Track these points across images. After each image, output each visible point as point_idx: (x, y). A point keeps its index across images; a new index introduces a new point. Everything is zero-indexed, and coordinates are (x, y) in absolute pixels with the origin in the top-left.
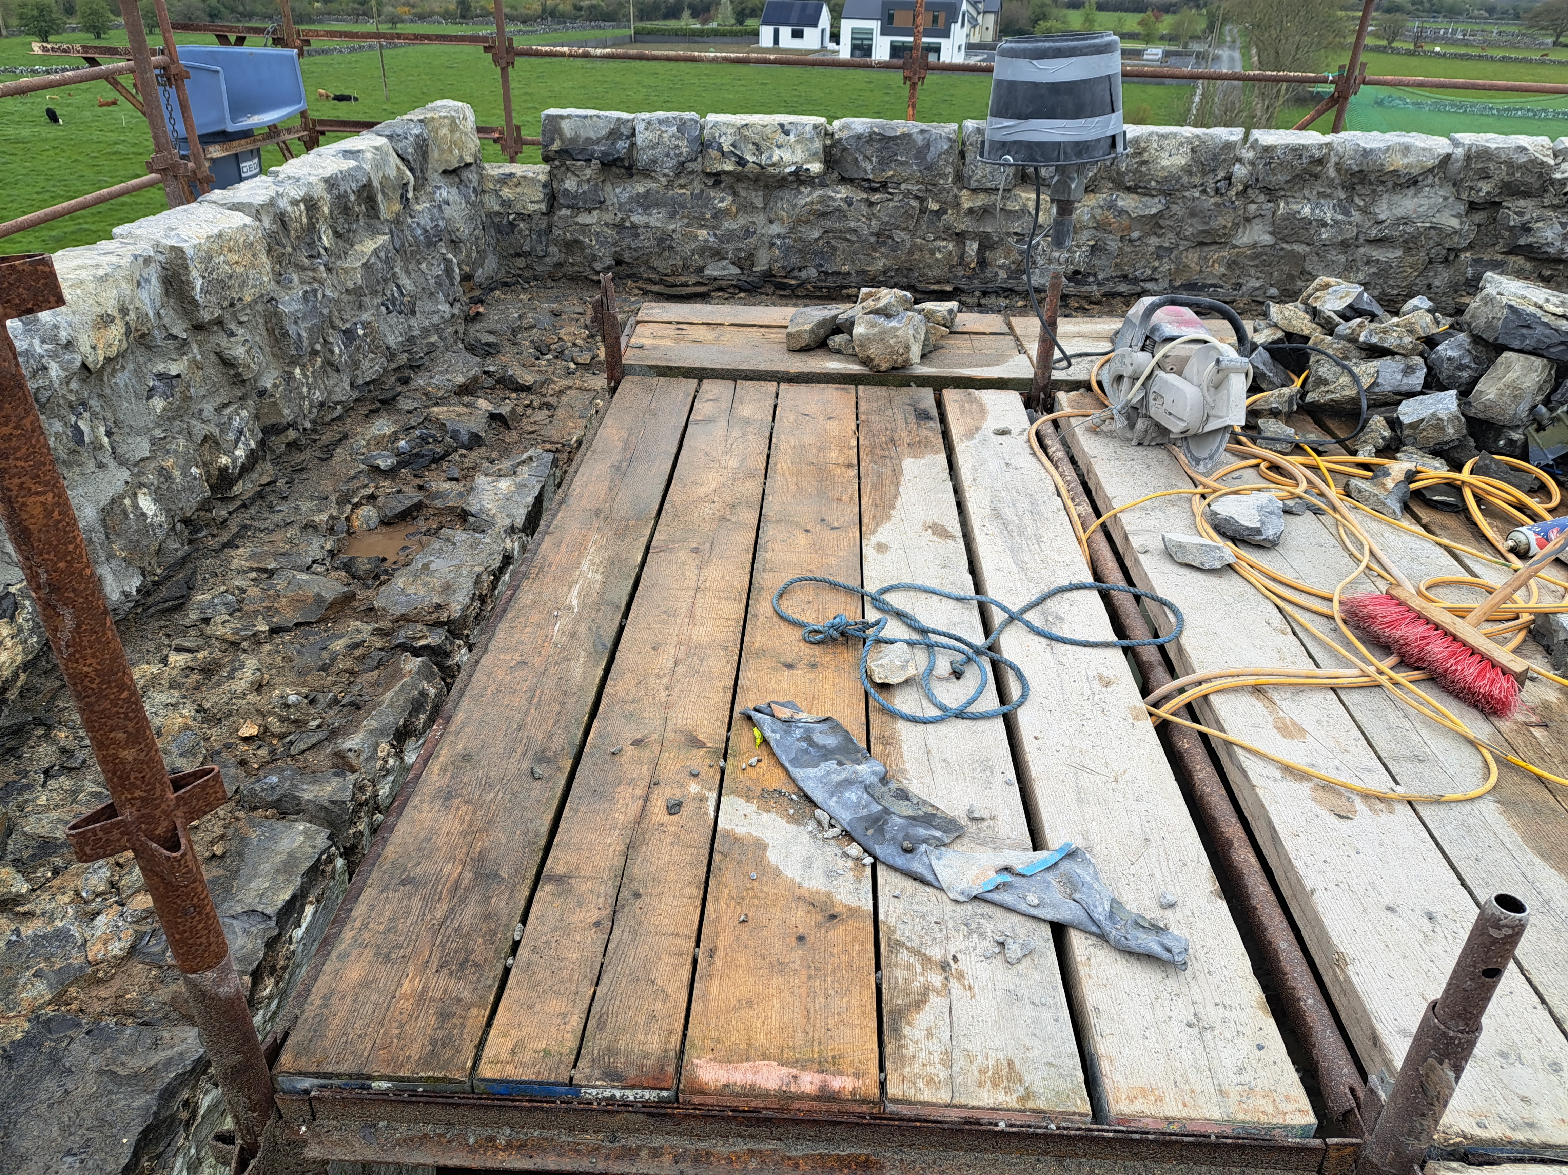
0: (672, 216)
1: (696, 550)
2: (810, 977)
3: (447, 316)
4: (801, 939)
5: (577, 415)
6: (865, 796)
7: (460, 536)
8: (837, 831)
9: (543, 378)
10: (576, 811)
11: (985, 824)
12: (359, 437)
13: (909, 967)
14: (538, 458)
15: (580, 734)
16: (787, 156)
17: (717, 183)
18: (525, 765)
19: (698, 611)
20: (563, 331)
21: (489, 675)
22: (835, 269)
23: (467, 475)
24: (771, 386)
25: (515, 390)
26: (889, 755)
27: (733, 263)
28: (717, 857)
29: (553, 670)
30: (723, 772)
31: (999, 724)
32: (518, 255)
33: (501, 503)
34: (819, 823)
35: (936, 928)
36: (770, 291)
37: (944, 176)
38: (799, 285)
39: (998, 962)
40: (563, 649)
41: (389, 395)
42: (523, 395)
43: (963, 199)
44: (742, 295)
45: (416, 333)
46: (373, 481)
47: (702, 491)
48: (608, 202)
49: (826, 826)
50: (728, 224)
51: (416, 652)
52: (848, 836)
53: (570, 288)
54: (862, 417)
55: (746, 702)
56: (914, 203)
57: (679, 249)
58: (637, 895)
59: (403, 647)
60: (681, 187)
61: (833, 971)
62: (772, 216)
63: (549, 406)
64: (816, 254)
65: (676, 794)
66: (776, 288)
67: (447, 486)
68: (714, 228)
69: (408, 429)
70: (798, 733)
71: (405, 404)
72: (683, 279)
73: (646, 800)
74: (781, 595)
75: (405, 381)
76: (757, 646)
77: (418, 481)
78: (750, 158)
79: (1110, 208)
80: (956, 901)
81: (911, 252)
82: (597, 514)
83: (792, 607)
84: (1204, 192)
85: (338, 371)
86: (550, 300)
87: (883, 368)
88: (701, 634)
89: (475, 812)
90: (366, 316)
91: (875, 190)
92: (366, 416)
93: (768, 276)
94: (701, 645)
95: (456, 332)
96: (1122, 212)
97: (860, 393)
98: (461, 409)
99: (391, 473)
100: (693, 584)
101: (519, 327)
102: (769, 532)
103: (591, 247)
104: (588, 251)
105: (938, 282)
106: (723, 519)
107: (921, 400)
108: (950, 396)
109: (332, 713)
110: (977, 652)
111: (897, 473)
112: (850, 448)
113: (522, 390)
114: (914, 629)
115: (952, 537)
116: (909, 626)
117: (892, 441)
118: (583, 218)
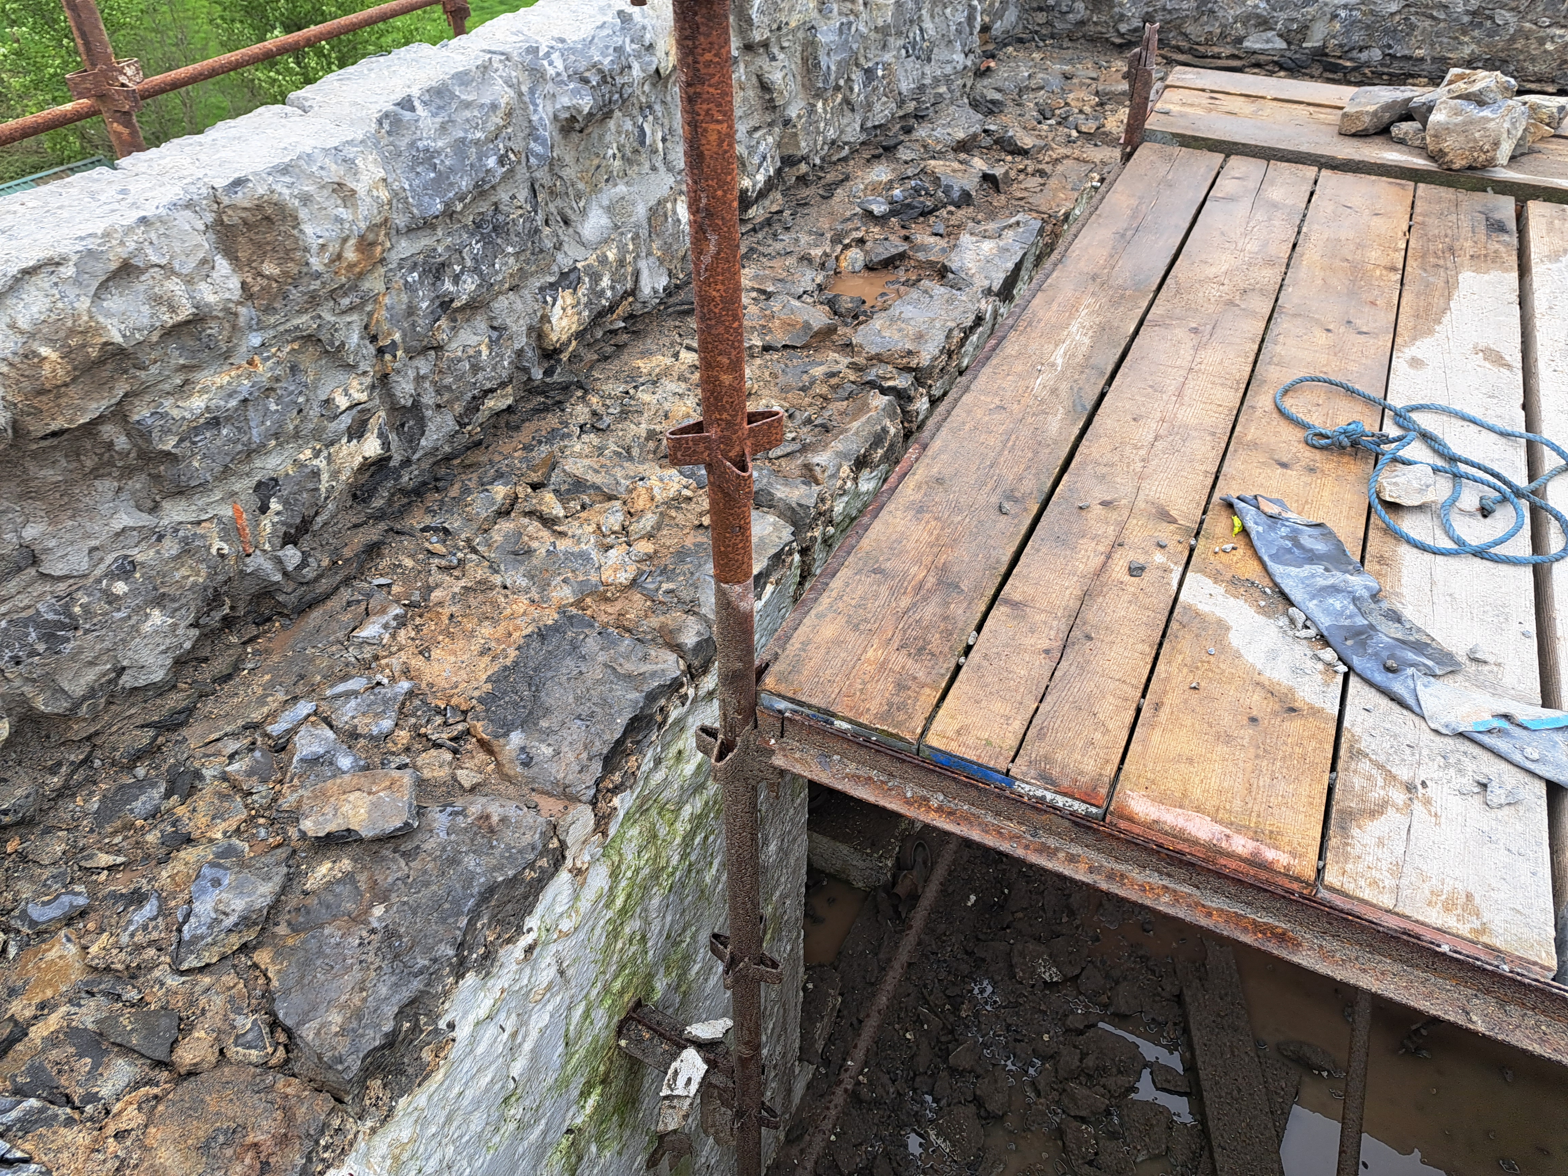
1: (1195, 331)
2: (1257, 756)
3: (960, 67)
4: (1253, 720)
5: (1069, 187)
6: (1352, 607)
7: (939, 290)
8: (1312, 632)
9: (1042, 143)
10: (1038, 550)
11: (1486, 668)
12: (859, 180)
13: (1370, 777)
14: (1026, 224)
15: (1049, 484)
18: (994, 499)
19: (1188, 392)
20: (1071, 96)
21: (969, 412)
22: (1407, 52)
23: (951, 233)
24: (1311, 171)
25: (1012, 153)
26: (1385, 576)
27: (1280, 36)
28: (1174, 625)
29: (1030, 420)
30: (1192, 550)
31: (1526, 574)
32: (1040, 9)
33: (982, 264)
34: (1292, 621)
35: (1408, 751)
38: (1354, 69)
39: (1477, 800)
40: (1042, 402)
41: (892, 142)
42: (1018, 159)
45: (927, 81)
46: (865, 225)
47: (1211, 271)
49: (1300, 625)
51: (884, 391)
52: (1323, 640)
53: (1087, 50)
54: (1417, 218)
55: (1227, 489)
58: (1089, 638)
59: (872, 385)
61: (1284, 758)
63: (1042, 173)
65: (1141, 560)
67: (932, 239)
69: (904, 179)
70: (1283, 531)
71: (904, 154)
72: (1216, 50)
73: (1109, 557)
74: (1286, 392)
75: (908, 130)
76: (1249, 438)
77: (904, 232)
80: (1436, 731)
82: (1094, 279)
83: (1297, 406)
85: (853, 110)
86: (1063, 61)
87: (1456, 166)
88: (1187, 415)
89: (943, 529)
90: (888, 57)
92: (868, 161)
93: (1319, 54)
94: (1186, 426)
95: (964, 86)
97: (1419, 192)
98: (956, 165)
99: (880, 220)
100: (1186, 364)
101: (1027, 87)
102: (1281, 324)
106: (1231, 303)
107: (1496, 209)
108: (1536, 209)
109: (805, 430)
110: (1518, 493)
111: (1450, 286)
112: (1397, 250)
113: (1019, 154)
114: (1441, 455)
115: (1509, 367)
116: (1436, 451)
117: (1451, 250)
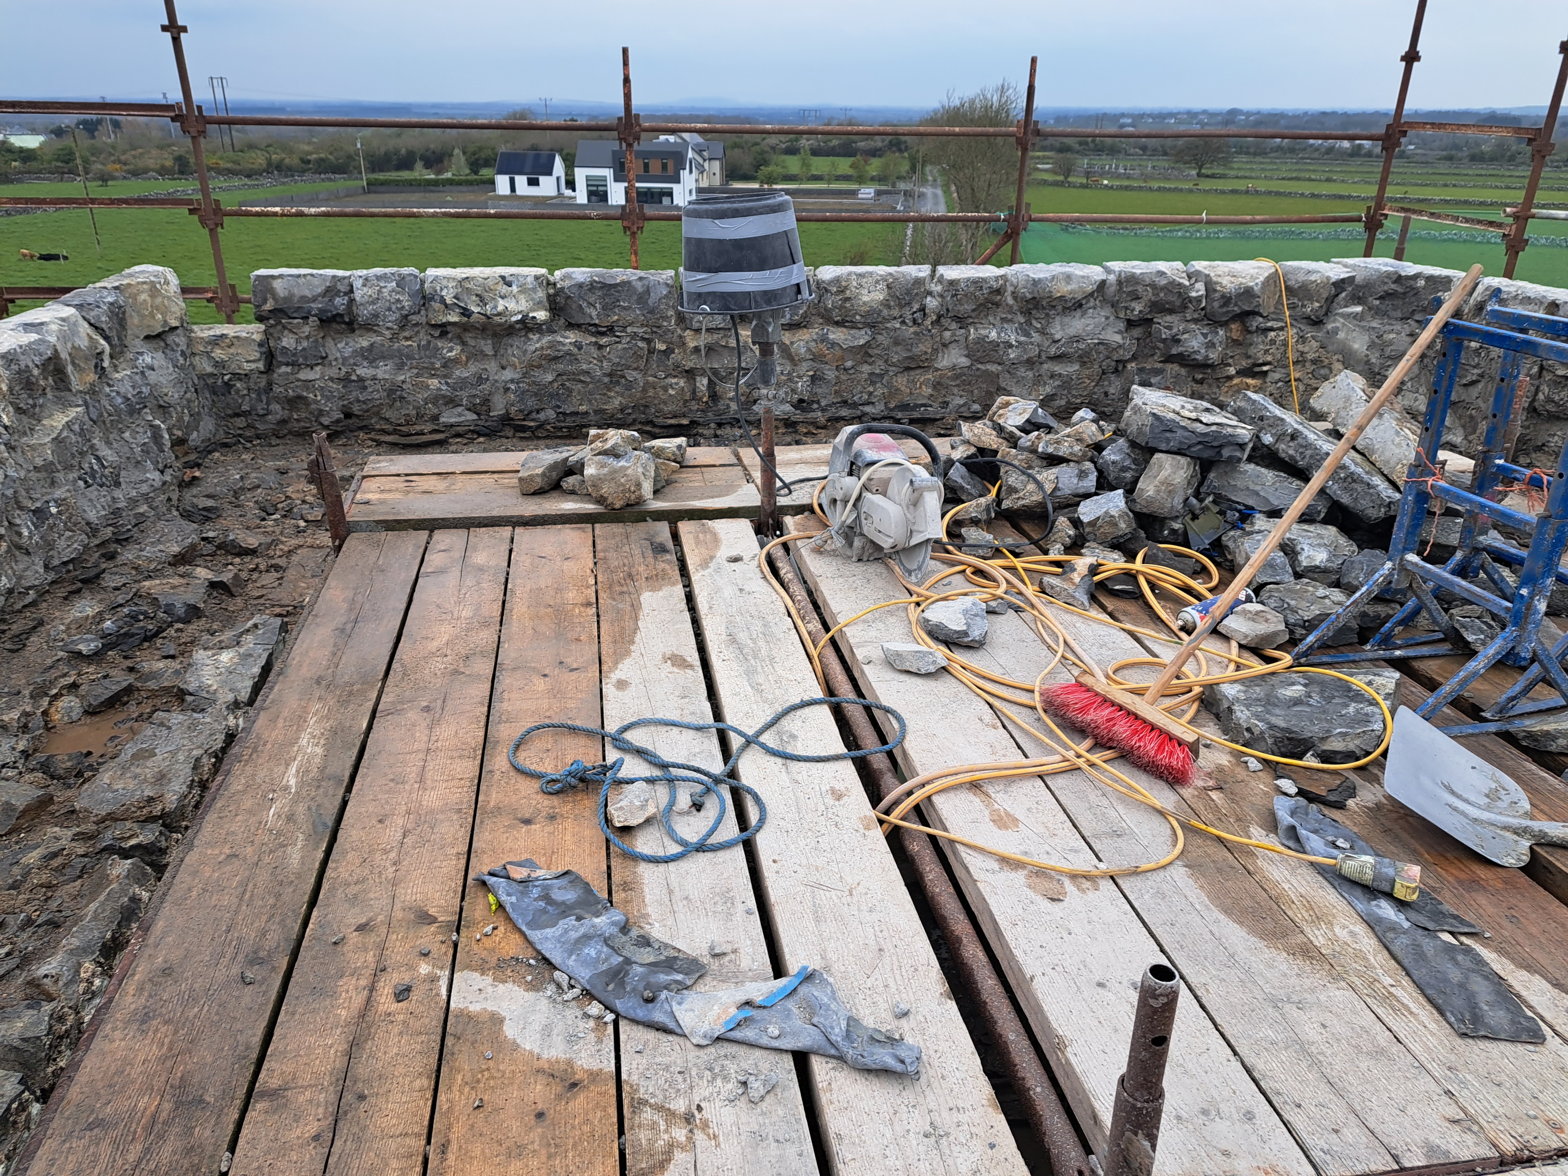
0: (400, 367)
1: (427, 709)
2: (550, 1157)
3: (158, 484)
4: (540, 1115)
5: (309, 574)
6: (605, 949)
7: (176, 718)
8: (577, 991)
9: (269, 539)
10: (293, 1014)
11: (727, 958)
12: (57, 622)
13: (654, 1126)
14: (264, 624)
15: (297, 927)
16: (512, 305)
17: (443, 334)
18: (235, 970)
19: (429, 775)
20: (290, 489)
21: (195, 874)
22: (573, 409)
23: (185, 650)
24: (506, 531)
25: (239, 555)
26: (631, 901)
27: (469, 410)
28: (449, 1041)
29: (267, 860)
30: (456, 945)
31: (739, 853)
32: (238, 415)
33: (223, 677)
34: (559, 986)
35: (680, 1078)
36: (510, 434)
37: (667, 318)
38: (540, 427)
39: (742, 1103)
40: (279, 834)
41: (92, 573)
42: (247, 559)
43: (688, 339)
44: (481, 439)
45: (121, 505)
46: (74, 668)
47: (433, 645)
48: (331, 358)
49: (565, 986)
50: (459, 373)
51: (125, 854)
52: (588, 995)
53: (298, 444)
54: (600, 555)
55: (481, 867)
56: (641, 344)
57: (411, 398)
58: (362, 1097)
59: (110, 850)
60: (407, 339)
61: (575, 1145)
62: (504, 362)
63: (277, 568)
64: (551, 396)
65: (406, 978)
66: (516, 431)
67: (161, 665)
68: (445, 376)
69: (115, 608)
70: (535, 892)
71: (111, 581)
72: (418, 428)
73: (372, 989)
74: (517, 747)
75: (111, 556)
76: (492, 804)
77: (129, 663)
78: (475, 309)
79: (822, 341)
80: (699, 1046)
81: (644, 390)
82: (318, 683)
83: (529, 759)
84: (903, 323)
85: (28, 553)
86: (275, 458)
87: (617, 506)
88: (431, 799)
89: (176, 1032)
90: (59, 493)
91: (603, 334)
92: (65, 598)
93: (506, 420)
94: (432, 812)
95: (169, 499)
96: (834, 344)
97: (597, 532)
98: (176, 581)
99: (96, 657)
100: (423, 746)
101: (242, 489)
102: (505, 680)
103: (316, 402)
104: (313, 406)
105: (675, 417)
106: (456, 672)
107: (657, 534)
108: (685, 528)
109: (25, 936)
110: (717, 781)
111: (636, 608)
112: (588, 587)
113: (247, 554)
114: (655, 765)
115: (691, 666)
116: (650, 763)
117: (630, 576)
118: (305, 374)
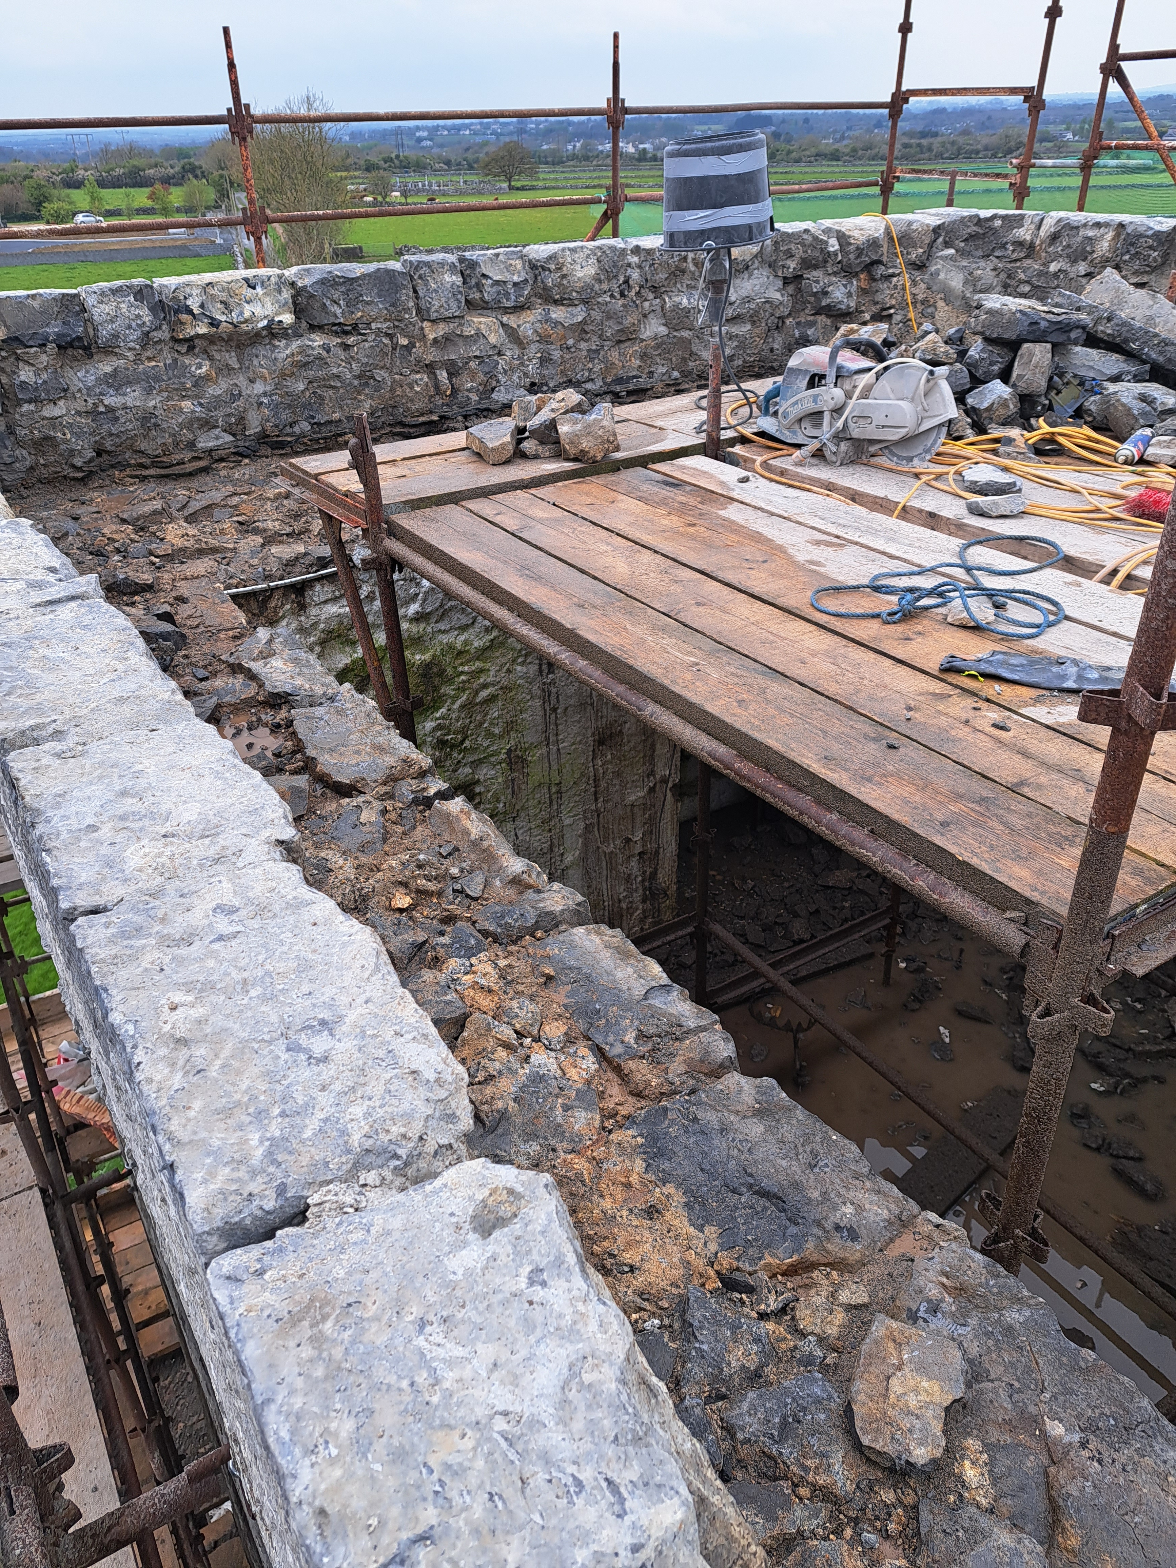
0: (148, 391)
16: (258, 311)
17: (191, 348)
22: (327, 418)
27: (225, 431)
36: (269, 452)
37: (407, 310)
43: (427, 331)
44: (245, 460)
48: (73, 389)
50: (213, 391)
56: (386, 341)
57: (164, 425)
60: (149, 359)
62: (252, 376)
64: (304, 407)
66: (274, 448)
68: (197, 397)
72: (178, 457)
78: (223, 318)
79: (546, 321)
84: (612, 296)
91: (346, 333)
93: (263, 438)
96: (557, 323)
103: (66, 441)
104: (63, 447)
105: (422, 414)
118: (50, 411)
